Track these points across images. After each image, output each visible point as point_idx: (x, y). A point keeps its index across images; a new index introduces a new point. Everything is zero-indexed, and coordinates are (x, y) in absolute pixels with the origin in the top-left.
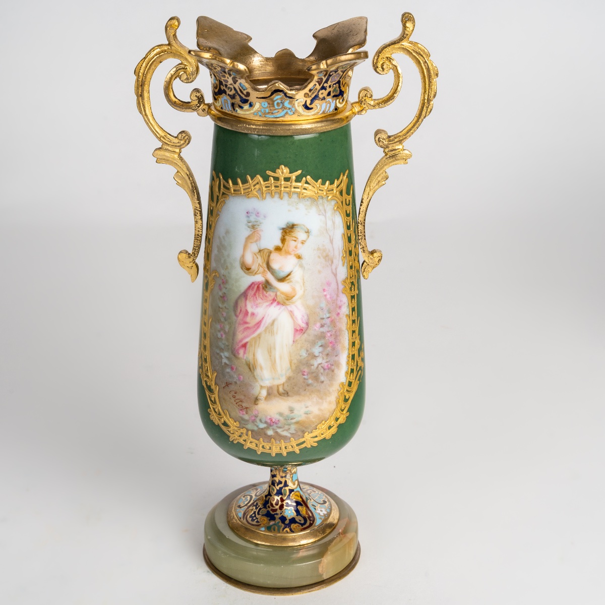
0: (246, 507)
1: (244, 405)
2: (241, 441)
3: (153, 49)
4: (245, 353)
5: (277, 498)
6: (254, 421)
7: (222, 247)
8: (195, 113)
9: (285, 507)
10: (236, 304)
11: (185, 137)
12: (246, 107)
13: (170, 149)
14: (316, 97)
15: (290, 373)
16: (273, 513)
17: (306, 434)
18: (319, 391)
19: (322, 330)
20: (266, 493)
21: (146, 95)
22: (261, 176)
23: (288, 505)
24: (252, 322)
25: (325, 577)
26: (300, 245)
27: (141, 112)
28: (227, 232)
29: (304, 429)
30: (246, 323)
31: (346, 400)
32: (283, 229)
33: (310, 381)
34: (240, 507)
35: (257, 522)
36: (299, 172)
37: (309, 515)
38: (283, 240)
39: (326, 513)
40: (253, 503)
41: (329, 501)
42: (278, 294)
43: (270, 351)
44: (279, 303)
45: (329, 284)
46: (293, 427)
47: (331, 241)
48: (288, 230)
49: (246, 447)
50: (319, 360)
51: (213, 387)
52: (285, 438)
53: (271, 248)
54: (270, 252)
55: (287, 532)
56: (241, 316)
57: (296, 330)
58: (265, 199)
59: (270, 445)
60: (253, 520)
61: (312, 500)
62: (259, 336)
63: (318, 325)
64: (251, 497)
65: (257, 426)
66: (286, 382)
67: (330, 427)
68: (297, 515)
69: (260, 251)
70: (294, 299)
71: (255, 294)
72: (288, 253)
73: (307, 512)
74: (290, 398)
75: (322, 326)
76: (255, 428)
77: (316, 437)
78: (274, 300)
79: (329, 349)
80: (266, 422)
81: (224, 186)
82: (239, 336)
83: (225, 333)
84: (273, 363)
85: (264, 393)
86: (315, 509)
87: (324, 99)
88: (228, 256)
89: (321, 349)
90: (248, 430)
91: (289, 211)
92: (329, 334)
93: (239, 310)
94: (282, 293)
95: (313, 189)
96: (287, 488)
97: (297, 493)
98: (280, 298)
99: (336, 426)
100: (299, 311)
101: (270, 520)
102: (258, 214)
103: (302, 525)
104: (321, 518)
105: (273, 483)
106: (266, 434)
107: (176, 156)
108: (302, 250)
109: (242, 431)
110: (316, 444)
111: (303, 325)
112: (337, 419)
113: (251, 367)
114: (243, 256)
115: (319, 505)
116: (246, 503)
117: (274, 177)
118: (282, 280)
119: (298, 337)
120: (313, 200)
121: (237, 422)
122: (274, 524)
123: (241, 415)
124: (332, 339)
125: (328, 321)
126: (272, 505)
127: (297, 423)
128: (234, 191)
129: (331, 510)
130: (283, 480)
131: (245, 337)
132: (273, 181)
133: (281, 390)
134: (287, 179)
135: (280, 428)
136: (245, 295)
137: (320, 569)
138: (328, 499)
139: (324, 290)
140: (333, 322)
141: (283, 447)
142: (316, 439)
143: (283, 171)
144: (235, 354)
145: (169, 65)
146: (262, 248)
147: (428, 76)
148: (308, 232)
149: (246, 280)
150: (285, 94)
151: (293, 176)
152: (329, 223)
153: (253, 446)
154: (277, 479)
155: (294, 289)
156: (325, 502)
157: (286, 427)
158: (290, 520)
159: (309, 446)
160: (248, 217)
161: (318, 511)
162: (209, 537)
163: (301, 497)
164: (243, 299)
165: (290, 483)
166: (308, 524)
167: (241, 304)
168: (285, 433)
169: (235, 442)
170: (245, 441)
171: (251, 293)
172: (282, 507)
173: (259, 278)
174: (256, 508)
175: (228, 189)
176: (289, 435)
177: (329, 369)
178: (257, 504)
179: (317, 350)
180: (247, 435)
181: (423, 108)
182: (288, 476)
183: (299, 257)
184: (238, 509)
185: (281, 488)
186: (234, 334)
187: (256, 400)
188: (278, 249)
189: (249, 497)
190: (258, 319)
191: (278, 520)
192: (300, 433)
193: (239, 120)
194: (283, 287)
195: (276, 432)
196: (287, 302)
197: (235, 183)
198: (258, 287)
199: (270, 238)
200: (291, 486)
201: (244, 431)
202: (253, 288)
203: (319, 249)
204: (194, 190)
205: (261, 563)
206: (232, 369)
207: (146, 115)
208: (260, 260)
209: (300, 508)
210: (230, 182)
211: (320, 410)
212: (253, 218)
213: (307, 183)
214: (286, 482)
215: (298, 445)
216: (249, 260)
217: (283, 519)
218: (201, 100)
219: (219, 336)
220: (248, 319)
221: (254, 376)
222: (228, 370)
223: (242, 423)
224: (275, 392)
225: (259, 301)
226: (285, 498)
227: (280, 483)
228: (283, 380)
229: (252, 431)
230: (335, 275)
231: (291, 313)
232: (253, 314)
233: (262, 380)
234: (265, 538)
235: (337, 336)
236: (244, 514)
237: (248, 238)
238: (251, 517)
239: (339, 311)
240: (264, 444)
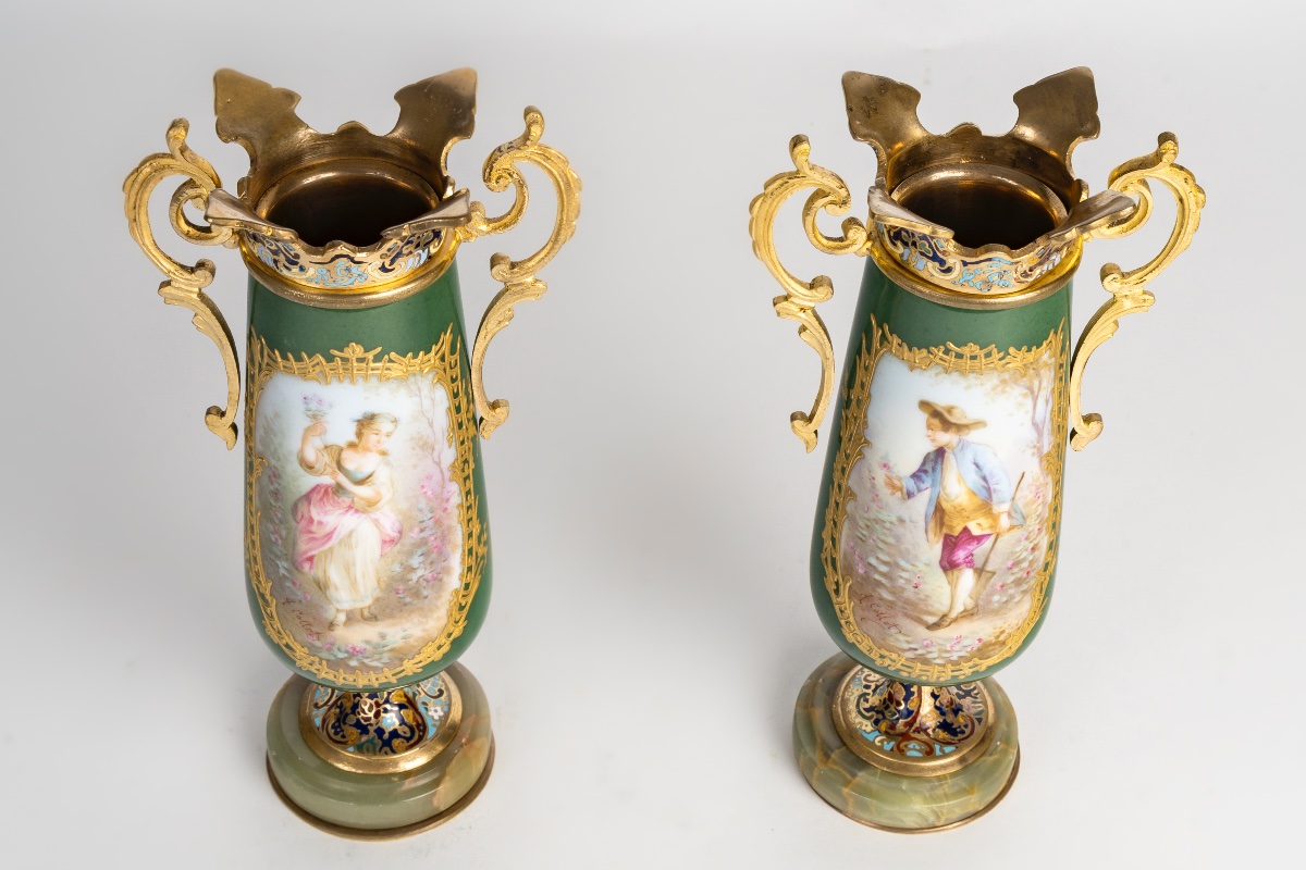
0: (326, 707)
1: (314, 629)
2: (313, 669)
4: (311, 568)
5: (370, 702)
6: (329, 650)
7: (269, 431)
9: (382, 715)
10: (295, 507)
12: (295, 269)
13: (184, 287)
14: (399, 255)
15: (378, 593)
16: (365, 723)
17: (405, 662)
18: (422, 609)
19: (422, 535)
21: (143, 219)
22: (323, 356)
23: (386, 711)
24: (320, 532)
25: (442, 808)
26: (384, 438)
27: (136, 241)
28: (277, 415)
29: (401, 656)
30: (311, 532)
31: (461, 608)
32: (358, 421)
33: (408, 600)
34: (316, 706)
35: (343, 736)
36: (379, 349)
37: (417, 721)
38: (359, 434)
39: (442, 714)
40: (336, 702)
41: (448, 689)
42: (356, 499)
43: (348, 568)
44: (357, 511)
45: (429, 478)
46: (386, 656)
47: (431, 425)
48: (366, 422)
49: (319, 677)
50: (420, 573)
51: (268, 597)
52: (375, 669)
53: (342, 443)
54: (341, 450)
55: (386, 753)
56: (303, 523)
57: (384, 542)
58: (330, 383)
59: (354, 677)
60: (336, 733)
61: (423, 694)
62: (331, 550)
63: (416, 530)
65: (335, 656)
66: (374, 604)
67: (439, 647)
68: (400, 725)
69: (326, 447)
70: (379, 505)
71: (321, 499)
72: (367, 450)
73: (414, 718)
74: (379, 623)
75: (422, 531)
76: (332, 658)
77: (421, 662)
78: (350, 507)
79: (434, 556)
80: (347, 652)
81: (269, 355)
82: (302, 546)
83: (281, 538)
84: (353, 584)
85: (342, 617)
86: (426, 709)
87: (411, 253)
88: (280, 444)
89: (422, 559)
90: (321, 659)
91: (366, 398)
92: (432, 538)
93: (300, 517)
94: (361, 499)
95: (401, 367)
97: (400, 693)
98: (359, 504)
99: (448, 643)
100: (388, 520)
101: (361, 734)
102: (320, 402)
103: (408, 739)
104: (434, 725)
106: (348, 666)
107: (194, 295)
108: (387, 445)
109: (313, 659)
111: (395, 535)
112: (450, 635)
113: (322, 586)
114: (302, 450)
115: (433, 700)
116: (326, 699)
117: (341, 358)
118: (360, 482)
119: (388, 549)
120: (402, 379)
121: (306, 648)
122: (367, 741)
123: (310, 641)
124: (438, 543)
125: (430, 523)
126: (363, 711)
127: (392, 650)
128: (284, 366)
129: (450, 705)
131: (310, 550)
132: (340, 362)
133: (366, 613)
134: (360, 360)
135: (367, 658)
136: (307, 497)
137: (436, 800)
138: (446, 685)
139: (423, 487)
140: (438, 522)
142: (421, 665)
144: (296, 566)
146: (330, 442)
148: (395, 421)
149: (307, 482)
150: (352, 260)
151: (370, 355)
152: (427, 403)
153: (330, 677)
155: (378, 493)
156: (441, 693)
157: (377, 656)
158: (390, 733)
159: (411, 674)
160: (306, 403)
161: (431, 713)
163: (406, 696)
164: (306, 503)
166: (416, 737)
167: (303, 508)
168: (374, 664)
169: (304, 669)
171: (315, 497)
172: (377, 715)
173: (327, 480)
174: (341, 712)
175: (276, 362)
176: (381, 665)
177: (434, 579)
178: (342, 704)
179: (415, 561)
180: (321, 664)
183: (384, 453)
184: (315, 712)
186: (294, 544)
187: (331, 625)
188: (352, 445)
189: (330, 690)
190: (328, 529)
191: (372, 735)
192: (397, 662)
193: (285, 282)
194: (363, 492)
195: (363, 663)
196: (369, 509)
197: (285, 357)
198: (326, 492)
199: (340, 430)
202: (319, 491)
203: (412, 439)
206: (294, 583)
207: (144, 244)
208: (327, 459)
209: (404, 713)
210: (276, 352)
211: (424, 630)
212: (313, 406)
213: (390, 361)
215: (394, 675)
216: (310, 455)
217: (380, 731)
219: (273, 538)
220: (314, 528)
221: (326, 597)
222: (288, 584)
223: (313, 650)
224: (359, 617)
225: (329, 507)
226: (381, 702)
228: (368, 602)
229: (328, 661)
230: (438, 464)
231: (376, 523)
232: (320, 523)
233: (338, 602)
234: (356, 764)
235: (444, 538)
236: (324, 721)
237: (308, 430)
238: (333, 727)
239: (445, 505)
240: (347, 676)
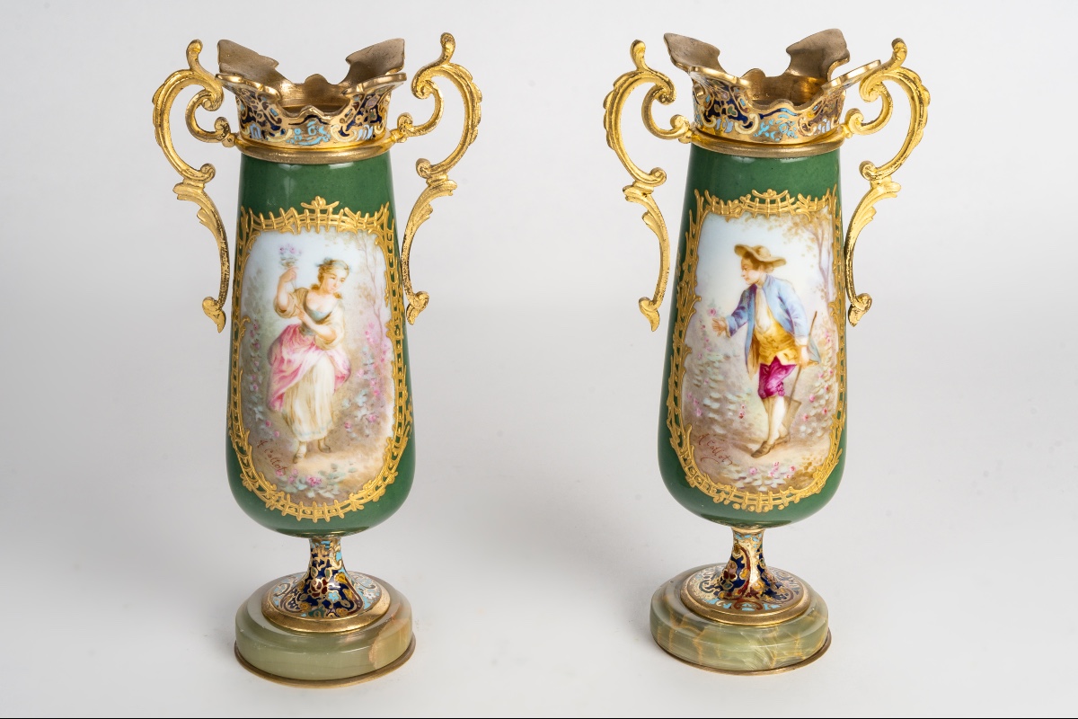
0: (284, 595)
1: (282, 464)
2: (279, 507)
3: (173, 75)
4: (281, 405)
5: (319, 580)
6: (293, 483)
7: (253, 289)
8: (220, 143)
9: (328, 591)
10: (270, 350)
11: (209, 171)
12: (278, 134)
13: (192, 183)
14: (353, 123)
15: (331, 426)
16: (315, 598)
17: (351, 495)
18: (364, 446)
19: (366, 377)
20: (306, 577)
21: (165, 125)
22: (296, 209)
23: (331, 588)
24: (288, 370)
25: (377, 666)
26: (339, 283)
27: (160, 145)
28: (259, 272)
29: (348, 489)
30: (282, 371)
31: (394, 458)
32: (321, 266)
33: (354, 435)
34: (276, 595)
35: (298, 609)
36: (337, 203)
37: (355, 599)
38: (321, 278)
39: (374, 597)
40: (292, 591)
41: (377, 586)
42: (317, 337)
43: (309, 401)
44: (317, 348)
45: (371, 326)
46: (337, 487)
47: (373, 279)
48: (326, 267)
49: (284, 514)
50: (364, 412)
51: (246, 448)
52: (328, 500)
53: (308, 286)
54: (307, 292)
55: (332, 617)
56: (276, 365)
57: (337, 378)
58: (300, 233)
59: (311, 509)
60: (292, 607)
61: (359, 585)
62: (297, 385)
63: (361, 371)
64: (289, 585)
65: (297, 488)
66: (328, 436)
67: (377, 488)
68: (342, 599)
69: (296, 291)
70: (334, 343)
71: (291, 339)
72: (326, 292)
73: (353, 596)
74: (332, 454)
75: (366, 373)
76: (295, 491)
77: (362, 498)
78: (312, 345)
79: (374, 398)
80: (306, 483)
81: (255, 222)
82: (275, 386)
83: (259, 384)
84: (313, 415)
85: (303, 449)
86: (363, 593)
87: (361, 124)
88: (261, 298)
89: (365, 399)
90: (286, 493)
91: (327, 246)
92: (373, 382)
93: (274, 358)
94: (321, 336)
95: (352, 222)
96: (330, 569)
97: (341, 575)
98: (319, 342)
99: (383, 486)
100: (340, 356)
101: (312, 606)
102: (292, 250)
103: (349, 609)
104: (369, 603)
105: (314, 564)
106: (306, 497)
107: (199, 191)
108: (341, 289)
109: (279, 494)
110: (362, 508)
111: (346, 372)
112: (385, 479)
113: (289, 421)
114: (277, 297)
115: (367, 590)
116: (283, 591)
117: (309, 209)
118: (320, 322)
119: (339, 385)
120: (352, 233)
121: (274, 486)
122: (317, 610)
123: (278, 477)
124: (376, 388)
125: (371, 368)
126: (313, 589)
127: (341, 482)
128: (266, 226)
129: (380, 594)
130: (325, 560)
131: (281, 388)
132: (308, 214)
133: (322, 444)
134: (324, 212)
135: (322, 488)
136: (280, 340)
137: (371, 657)
138: (377, 584)
139: (366, 333)
140: (377, 368)
141: (326, 511)
142: (362, 501)
143: (320, 202)
144: (270, 407)
145: (191, 92)
146: (298, 287)
147: (471, 100)
148: (347, 269)
149: (281, 324)
150: (320, 120)
151: (331, 208)
152: (370, 259)
153: (292, 512)
154: (318, 559)
155: (334, 332)
156: (373, 587)
157: (329, 487)
158: (334, 604)
159: (355, 510)
160: (282, 254)
161: (366, 596)
162: (242, 631)
163: (346, 580)
164: (278, 345)
165: (333, 563)
166: (355, 608)
167: (276, 350)
168: (328, 495)
169: (272, 509)
170: (283, 506)
171: (287, 338)
172: (325, 590)
173: (295, 321)
174: (296, 594)
175: (259, 224)
176: (332, 497)
177: (374, 421)
178: (296, 590)
179: (360, 400)
180: (285, 499)
181: (467, 134)
182: (331, 554)
183: (338, 296)
184: (275, 598)
185: (323, 569)
186: (269, 385)
187: (295, 458)
188: (315, 288)
189: (286, 586)
190: (295, 366)
191: (321, 606)
192: (344, 494)
193: (269, 148)
194: (322, 330)
195: (318, 494)
196: (327, 347)
197: (267, 217)
198: (295, 331)
199: (307, 275)
200: (335, 566)
201: (282, 494)
202: (289, 332)
203: (359, 287)
204: (220, 228)
205: (302, 652)
206: (267, 424)
207: (166, 147)
208: (296, 301)
209: (345, 591)
210: (262, 216)
211: (366, 467)
212: (287, 255)
213: (345, 215)
214: (328, 561)
215: (342, 508)
216: (284, 301)
217: (327, 604)
218: (226, 129)
219: (252, 388)
220: (284, 367)
221: (292, 431)
222: (263, 426)
223: (279, 485)
224: (316, 448)
225: (296, 346)
226: (328, 581)
227: (322, 562)
228: (324, 434)
229: (291, 494)
230: (378, 316)
231: (332, 359)
232: (289, 361)
233: (301, 434)
234: (306, 625)
235: (382, 384)
236: (282, 601)
237: (283, 277)
238: (289, 604)
239: (383, 356)
240: (305, 508)
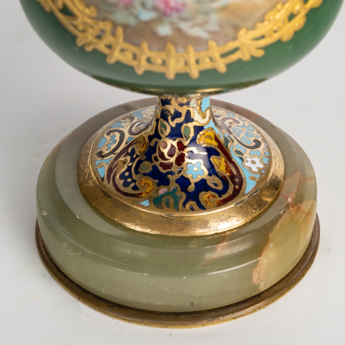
0: (113, 156)
2: (101, 47)
5: (171, 143)
6: (128, 6)
9: (187, 160)
16: (165, 171)
17: (242, 33)
20: (150, 131)
23: (192, 155)
25: (262, 288)
29: (237, 21)
34: (101, 155)
35: (135, 188)
37: (231, 172)
39: (261, 166)
40: (126, 149)
41: (264, 140)
46: (214, 19)
49: (111, 60)
52: (196, 42)
55: (192, 209)
60: (126, 184)
61: (236, 142)
64: (122, 135)
67: (291, 17)
68: (210, 175)
73: (227, 169)
76: (132, 21)
77: (263, 37)
86: (242, 159)
90: (115, 25)
96: (191, 125)
97: (210, 133)
99: (303, 13)
101: (158, 185)
103: (220, 193)
104: (253, 179)
105: (164, 115)
109: (102, 25)
110: (260, 53)
115: (249, 150)
116: (113, 147)
121: (93, 9)
122: (167, 194)
126: (162, 155)
127: (224, 9)
129: (270, 158)
130: (183, 110)
135: (185, 20)
137: (255, 278)
138: (262, 136)
141: (192, 61)
142: (263, 43)
153: (127, 59)
154: (172, 108)
156: (258, 144)
157: (200, 18)
158: (196, 184)
159: (246, 57)
161: (248, 164)
163: (217, 139)
165: (196, 116)
166: (230, 191)
168: (197, 32)
169: (89, 49)
170: (109, 47)
172: (180, 160)
174: (132, 160)
176: (205, 35)
178: (133, 151)
180: (114, 34)
182: (193, 103)
184: (99, 160)
185: (179, 125)
189: (118, 135)
191: (173, 185)
200: (198, 119)
201: (107, 27)
209: (214, 159)
214: (188, 113)
215: (224, 56)
217: (184, 182)
223: (103, 9)
226: (186, 143)
227: (178, 115)
236: (110, 170)
238: (122, 176)
240: (153, 55)
